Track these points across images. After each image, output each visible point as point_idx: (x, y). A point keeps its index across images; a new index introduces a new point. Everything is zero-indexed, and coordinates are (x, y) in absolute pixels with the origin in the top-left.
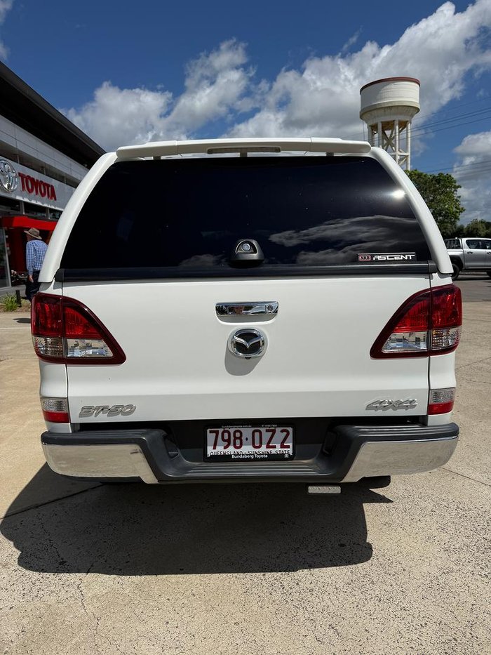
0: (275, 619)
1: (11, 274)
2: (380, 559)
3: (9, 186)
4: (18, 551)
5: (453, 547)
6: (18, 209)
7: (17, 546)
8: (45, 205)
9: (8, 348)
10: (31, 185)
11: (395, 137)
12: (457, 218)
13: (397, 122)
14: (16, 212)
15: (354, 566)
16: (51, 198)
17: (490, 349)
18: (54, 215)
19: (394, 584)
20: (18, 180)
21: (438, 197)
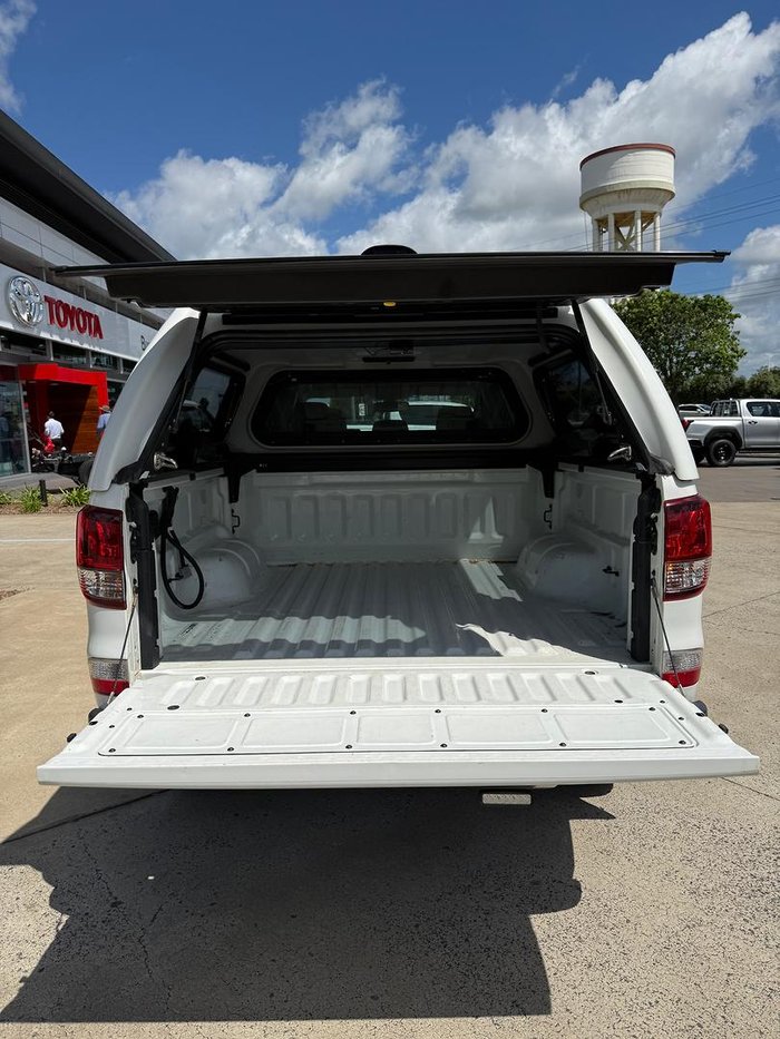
0: (432, 991)
1: (31, 454)
2: (593, 905)
3: (30, 318)
4: (49, 886)
5: (703, 888)
6: (42, 352)
7: (47, 879)
8: (85, 346)
9: (28, 572)
10: (64, 315)
11: (635, 238)
12: (734, 366)
13: (638, 215)
14: (40, 357)
15: (552, 914)
16: (95, 336)
17: (779, 579)
18: (98, 360)
19: (611, 943)
20: (44, 307)
21: (704, 333)
